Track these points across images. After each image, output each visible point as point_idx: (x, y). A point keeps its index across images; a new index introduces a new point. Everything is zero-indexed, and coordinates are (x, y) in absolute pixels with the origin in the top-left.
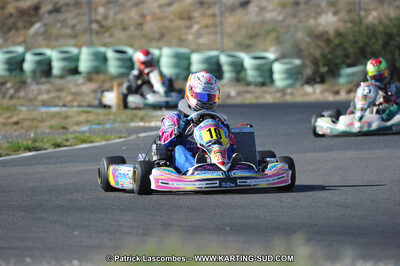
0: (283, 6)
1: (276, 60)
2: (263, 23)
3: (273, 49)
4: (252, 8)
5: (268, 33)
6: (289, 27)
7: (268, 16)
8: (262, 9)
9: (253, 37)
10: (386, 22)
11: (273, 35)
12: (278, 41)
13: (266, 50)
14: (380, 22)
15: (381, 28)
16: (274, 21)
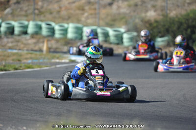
0: (130, 6)
1: (125, 32)
2: (119, 14)
3: (123, 27)
4: (115, 6)
5: (122, 19)
6: (131, 16)
7: (123, 10)
8: (119, 7)
9: (114, 20)
10: (179, 16)
11: (124, 20)
12: (126, 23)
13: (120, 27)
14: (177, 16)
15: (177, 19)
16: (125, 14)
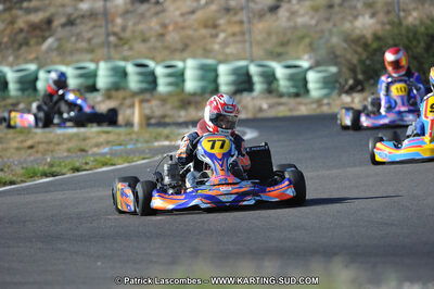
0: (316, 9)
1: (310, 68)
2: (295, 28)
3: (306, 57)
4: (283, 13)
5: (302, 38)
6: (322, 31)
7: (300, 20)
8: (293, 14)
9: (283, 44)
10: (429, 22)
11: (307, 40)
12: (312, 48)
13: (299, 58)
14: (422, 23)
15: (422, 29)
16: (305, 26)
